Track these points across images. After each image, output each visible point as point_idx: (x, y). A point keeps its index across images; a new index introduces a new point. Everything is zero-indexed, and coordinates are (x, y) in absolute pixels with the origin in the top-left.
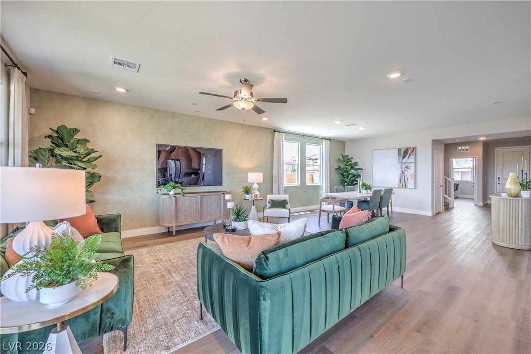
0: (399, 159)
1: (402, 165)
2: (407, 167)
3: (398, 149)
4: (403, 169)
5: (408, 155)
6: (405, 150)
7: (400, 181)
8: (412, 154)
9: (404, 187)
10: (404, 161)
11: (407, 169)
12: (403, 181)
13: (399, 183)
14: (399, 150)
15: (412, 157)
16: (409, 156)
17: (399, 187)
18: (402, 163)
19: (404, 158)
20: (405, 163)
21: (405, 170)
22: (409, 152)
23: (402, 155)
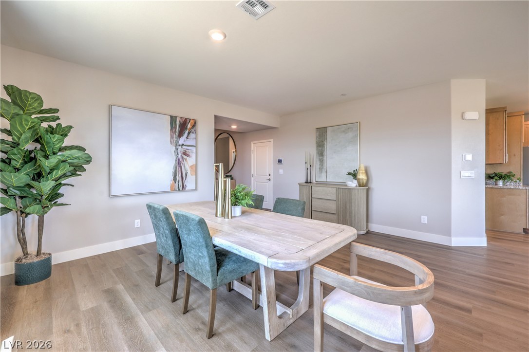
0: (172, 137)
1: (177, 149)
2: (185, 153)
3: (171, 117)
4: (179, 156)
5: (187, 132)
6: (182, 121)
7: (175, 179)
8: (193, 130)
9: (181, 188)
10: (182, 141)
11: (185, 157)
12: (179, 178)
13: (173, 181)
14: (173, 119)
15: (192, 135)
16: (189, 134)
17: (173, 190)
18: (177, 145)
19: (181, 134)
20: (183, 145)
21: (183, 158)
22: (189, 126)
23: (177, 130)
